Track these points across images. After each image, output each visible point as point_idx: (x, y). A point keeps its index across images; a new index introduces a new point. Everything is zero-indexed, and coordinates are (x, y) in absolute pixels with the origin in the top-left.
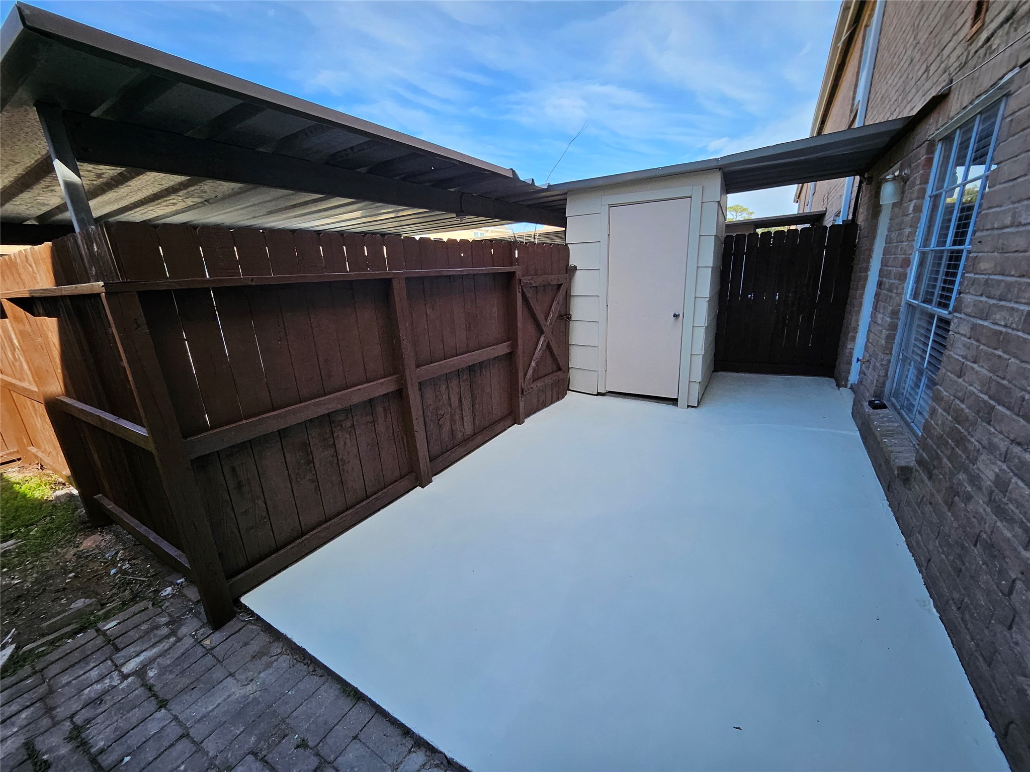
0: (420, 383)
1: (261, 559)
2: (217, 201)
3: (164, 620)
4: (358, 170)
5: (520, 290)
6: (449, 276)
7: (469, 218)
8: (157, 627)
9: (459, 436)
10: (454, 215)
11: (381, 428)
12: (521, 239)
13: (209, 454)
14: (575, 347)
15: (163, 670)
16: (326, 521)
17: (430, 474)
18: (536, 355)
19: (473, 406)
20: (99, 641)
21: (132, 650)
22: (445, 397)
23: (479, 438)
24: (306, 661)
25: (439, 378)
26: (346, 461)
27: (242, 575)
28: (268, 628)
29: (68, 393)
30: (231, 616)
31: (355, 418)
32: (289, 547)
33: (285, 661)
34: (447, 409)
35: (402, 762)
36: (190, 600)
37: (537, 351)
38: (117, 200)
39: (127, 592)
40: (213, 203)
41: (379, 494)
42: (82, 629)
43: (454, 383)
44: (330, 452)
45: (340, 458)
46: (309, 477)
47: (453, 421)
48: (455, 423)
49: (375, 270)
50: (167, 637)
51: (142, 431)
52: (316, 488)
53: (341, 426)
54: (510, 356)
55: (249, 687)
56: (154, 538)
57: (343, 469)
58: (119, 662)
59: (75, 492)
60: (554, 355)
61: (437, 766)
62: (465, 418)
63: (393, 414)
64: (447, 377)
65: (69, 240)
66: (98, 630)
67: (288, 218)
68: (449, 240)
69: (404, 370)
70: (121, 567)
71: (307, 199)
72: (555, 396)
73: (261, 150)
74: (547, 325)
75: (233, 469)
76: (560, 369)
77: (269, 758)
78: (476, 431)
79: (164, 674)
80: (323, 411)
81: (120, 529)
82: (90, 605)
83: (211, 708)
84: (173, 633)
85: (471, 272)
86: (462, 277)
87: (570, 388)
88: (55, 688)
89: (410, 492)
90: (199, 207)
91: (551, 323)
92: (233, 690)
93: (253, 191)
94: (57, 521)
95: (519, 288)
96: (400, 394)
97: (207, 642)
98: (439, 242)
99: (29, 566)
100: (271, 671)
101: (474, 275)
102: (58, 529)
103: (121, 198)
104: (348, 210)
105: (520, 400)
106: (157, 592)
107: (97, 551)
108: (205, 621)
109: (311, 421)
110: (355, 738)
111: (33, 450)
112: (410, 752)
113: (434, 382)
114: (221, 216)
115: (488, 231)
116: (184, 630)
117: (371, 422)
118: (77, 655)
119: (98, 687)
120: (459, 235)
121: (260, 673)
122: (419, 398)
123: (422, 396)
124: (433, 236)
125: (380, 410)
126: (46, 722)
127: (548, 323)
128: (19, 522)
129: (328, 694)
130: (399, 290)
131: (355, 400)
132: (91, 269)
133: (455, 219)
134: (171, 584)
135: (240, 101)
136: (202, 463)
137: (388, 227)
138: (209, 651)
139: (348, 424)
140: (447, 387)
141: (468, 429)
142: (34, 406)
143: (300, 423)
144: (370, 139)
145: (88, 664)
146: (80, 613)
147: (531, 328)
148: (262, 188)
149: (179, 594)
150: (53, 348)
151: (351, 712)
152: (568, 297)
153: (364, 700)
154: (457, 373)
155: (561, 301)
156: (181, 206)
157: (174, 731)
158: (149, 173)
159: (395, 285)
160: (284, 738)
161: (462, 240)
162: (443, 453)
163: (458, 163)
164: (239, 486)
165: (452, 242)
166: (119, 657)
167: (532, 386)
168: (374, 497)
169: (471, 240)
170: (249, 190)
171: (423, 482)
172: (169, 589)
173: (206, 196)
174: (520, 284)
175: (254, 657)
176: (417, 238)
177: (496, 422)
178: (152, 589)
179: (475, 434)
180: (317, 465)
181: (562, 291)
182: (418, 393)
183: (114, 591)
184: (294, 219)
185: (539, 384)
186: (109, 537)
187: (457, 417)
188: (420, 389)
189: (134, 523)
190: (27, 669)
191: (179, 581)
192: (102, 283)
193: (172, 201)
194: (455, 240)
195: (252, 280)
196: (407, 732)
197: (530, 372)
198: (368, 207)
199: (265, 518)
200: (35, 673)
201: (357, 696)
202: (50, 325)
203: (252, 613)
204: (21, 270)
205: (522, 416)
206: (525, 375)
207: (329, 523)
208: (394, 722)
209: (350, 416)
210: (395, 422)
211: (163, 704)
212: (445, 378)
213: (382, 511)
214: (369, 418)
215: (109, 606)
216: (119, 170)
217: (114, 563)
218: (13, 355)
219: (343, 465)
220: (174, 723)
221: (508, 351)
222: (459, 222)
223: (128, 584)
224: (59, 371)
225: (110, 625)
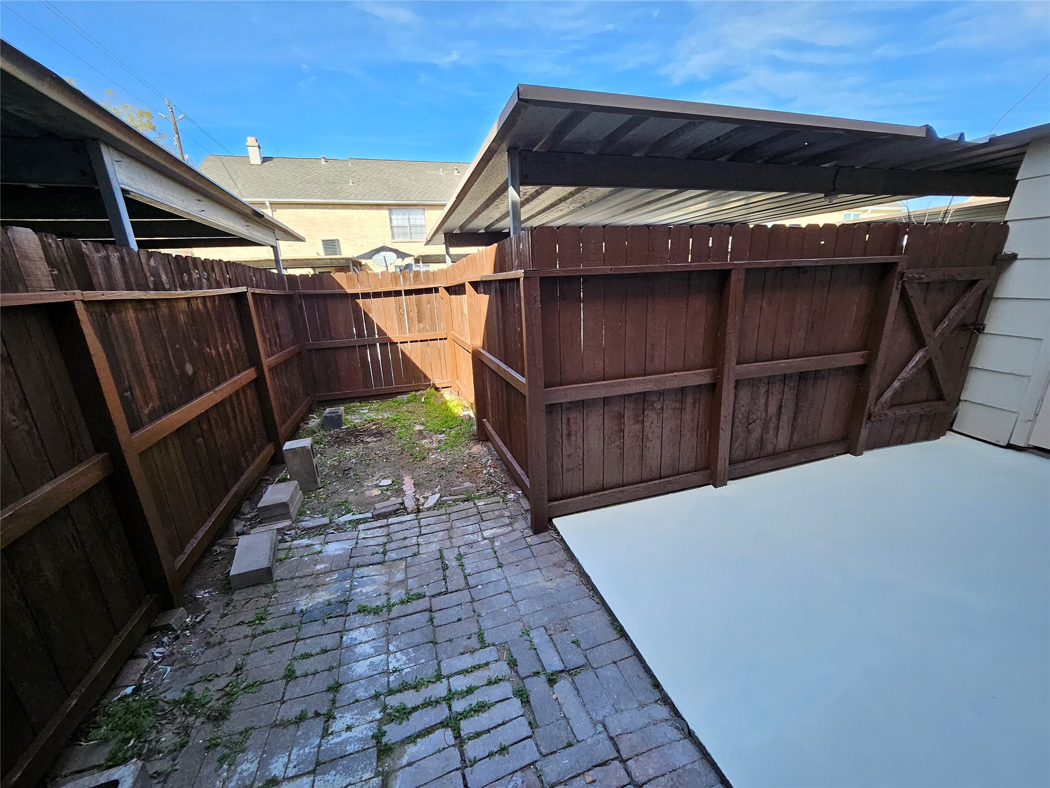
0: (737, 381)
1: (571, 497)
2: (591, 204)
3: (508, 514)
4: (719, 160)
5: (900, 287)
6: (799, 268)
7: (842, 197)
8: (503, 516)
9: (769, 447)
10: (822, 195)
11: (687, 416)
12: (919, 219)
13: (557, 404)
14: (978, 373)
15: (503, 545)
16: (623, 486)
17: (726, 477)
18: (904, 374)
19: (795, 419)
20: (475, 511)
21: (489, 524)
22: (763, 401)
23: (794, 457)
24: (588, 586)
25: (760, 380)
26: (650, 439)
27: (557, 503)
28: (567, 549)
29: (483, 348)
30: (545, 529)
31: (666, 402)
32: (591, 495)
33: (574, 579)
34: (762, 414)
35: (647, 705)
36: (523, 507)
37: (907, 369)
38: (529, 211)
39: (490, 488)
40: (588, 206)
41: (671, 479)
42: (467, 500)
43: (776, 388)
44: (638, 427)
45: (645, 434)
46: (617, 443)
47: (765, 428)
48: (767, 432)
49: (716, 261)
50: (507, 525)
51: (523, 380)
52: (621, 454)
53: (653, 406)
54: (862, 371)
55: (549, 583)
56: (510, 457)
57: (646, 445)
58: (483, 528)
59: (473, 415)
60: (937, 378)
61: (677, 728)
62: (781, 431)
63: (701, 406)
64: (770, 380)
65: (507, 241)
66: (475, 504)
67: (641, 215)
68: (809, 226)
69: (723, 365)
70: (489, 470)
71: (663, 195)
72: (922, 433)
73: (637, 155)
74: (934, 336)
75: (569, 419)
76: (941, 398)
77: (554, 637)
78: (791, 448)
79: (503, 547)
80: (640, 389)
81: (491, 446)
82: (472, 487)
83: (525, 583)
84: (510, 524)
85: (830, 263)
86: (816, 268)
87: (954, 428)
88: (454, 527)
89: (701, 488)
90: (577, 211)
91: (942, 334)
92: (539, 580)
93: (620, 193)
94: (463, 430)
95: (898, 284)
96: (714, 388)
97: (529, 540)
98: (795, 229)
99: (449, 453)
100: (564, 580)
101: (832, 266)
102: (463, 434)
103: (532, 209)
104: (697, 202)
105: (863, 426)
106: (505, 494)
107: (479, 456)
108: (530, 526)
109: (629, 395)
110: (615, 663)
111: (457, 382)
112: (656, 702)
113: (753, 382)
114: (590, 217)
115: (867, 211)
116: (516, 525)
117: (679, 409)
118: (463, 514)
119: (471, 537)
120: (821, 219)
121: (556, 577)
122: (732, 397)
123: (736, 395)
124: (788, 223)
125: (689, 400)
126: (448, 544)
127: (937, 334)
128: (447, 425)
129: (601, 619)
130: (736, 282)
131: (668, 386)
132: (515, 262)
133: (823, 200)
134: (514, 492)
135: (630, 116)
136: (551, 409)
137: (734, 216)
138: (529, 546)
139: (658, 406)
140: (767, 391)
141: (782, 441)
142: (464, 354)
143: (620, 396)
144: (738, 126)
145: (468, 521)
146: (467, 490)
147: (904, 337)
148: (628, 189)
149: (517, 501)
150: (482, 315)
151: (614, 642)
152: (986, 298)
153: (626, 639)
154: (783, 378)
155: (970, 305)
156: (566, 210)
157: (503, 586)
158: (553, 188)
159: (734, 277)
160: (565, 630)
161: (825, 225)
162: (744, 460)
163: (842, 133)
164: (569, 435)
165: (812, 228)
166: (484, 525)
167: (887, 412)
168: (666, 479)
169: (838, 225)
170: (618, 191)
171: (717, 482)
172: (512, 495)
173: (584, 202)
174: (902, 278)
175: (554, 565)
176: (770, 225)
177: (822, 444)
178: (503, 491)
179: (789, 451)
180: (626, 435)
181: (977, 290)
182: (732, 391)
183: (484, 484)
184: (645, 216)
185: (900, 412)
186: (485, 449)
187: (772, 426)
188: (736, 388)
189: (501, 443)
190: (443, 511)
191: (518, 492)
192: (523, 271)
193: (561, 208)
194: (817, 226)
195: (611, 270)
196: (657, 685)
197: (888, 394)
198: (719, 197)
199: (580, 465)
200: (446, 514)
201: (623, 634)
202: (485, 298)
203: (558, 533)
204: (478, 263)
205: (859, 446)
206: (880, 395)
207: (624, 488)
208: (648, 670)
209: (662, 399)
210: (701, 416)
211: (500, 566)
212: (766, 381)
213: (671, 495)
214: (678, 405)
215: (481, 492)
216: (537, 188)
217: (486, 467)
218: (461, 318)
219: (646, 442)
220: (504, 580)
221: (861, 363)
222: (827, 203)
223: (492, 483)
224: (483, 331)
225: (480, 503)
